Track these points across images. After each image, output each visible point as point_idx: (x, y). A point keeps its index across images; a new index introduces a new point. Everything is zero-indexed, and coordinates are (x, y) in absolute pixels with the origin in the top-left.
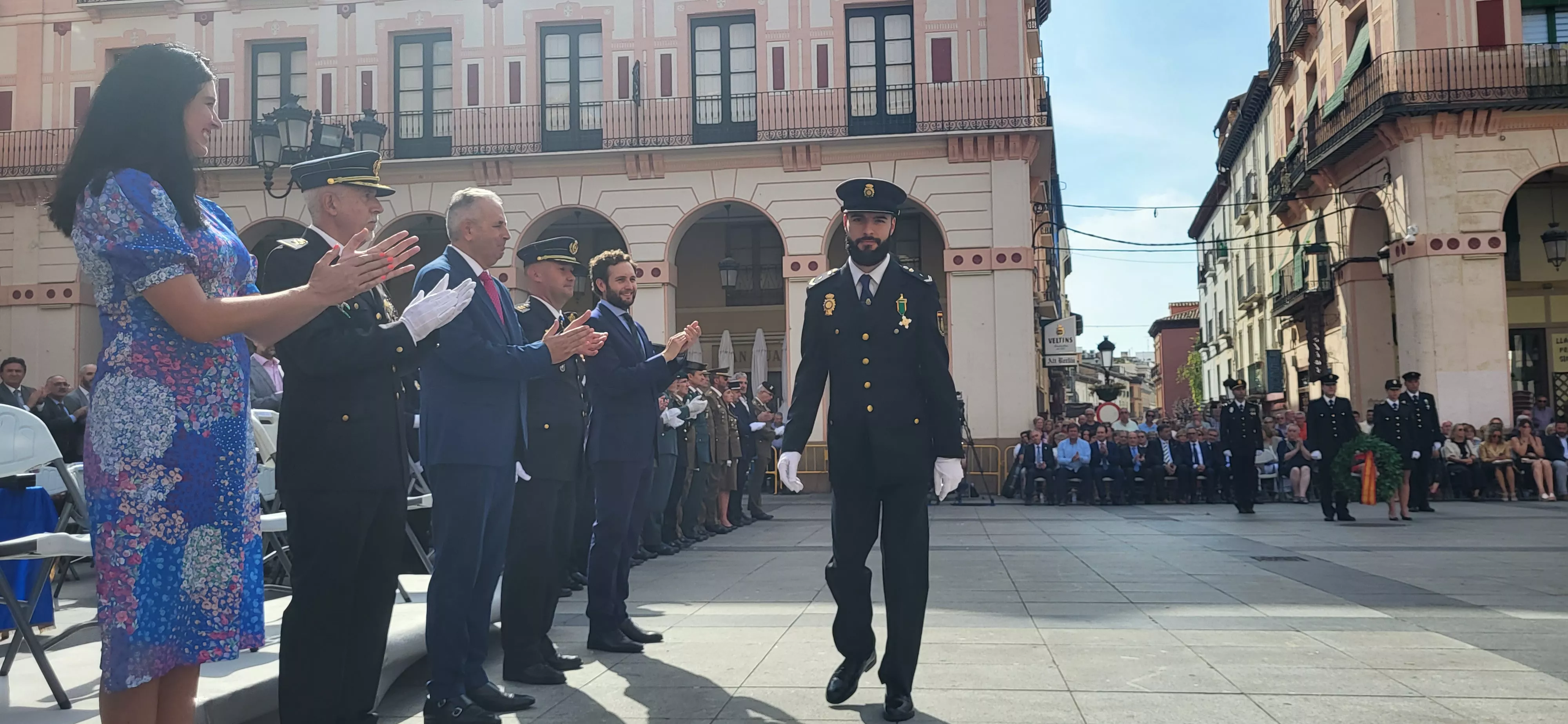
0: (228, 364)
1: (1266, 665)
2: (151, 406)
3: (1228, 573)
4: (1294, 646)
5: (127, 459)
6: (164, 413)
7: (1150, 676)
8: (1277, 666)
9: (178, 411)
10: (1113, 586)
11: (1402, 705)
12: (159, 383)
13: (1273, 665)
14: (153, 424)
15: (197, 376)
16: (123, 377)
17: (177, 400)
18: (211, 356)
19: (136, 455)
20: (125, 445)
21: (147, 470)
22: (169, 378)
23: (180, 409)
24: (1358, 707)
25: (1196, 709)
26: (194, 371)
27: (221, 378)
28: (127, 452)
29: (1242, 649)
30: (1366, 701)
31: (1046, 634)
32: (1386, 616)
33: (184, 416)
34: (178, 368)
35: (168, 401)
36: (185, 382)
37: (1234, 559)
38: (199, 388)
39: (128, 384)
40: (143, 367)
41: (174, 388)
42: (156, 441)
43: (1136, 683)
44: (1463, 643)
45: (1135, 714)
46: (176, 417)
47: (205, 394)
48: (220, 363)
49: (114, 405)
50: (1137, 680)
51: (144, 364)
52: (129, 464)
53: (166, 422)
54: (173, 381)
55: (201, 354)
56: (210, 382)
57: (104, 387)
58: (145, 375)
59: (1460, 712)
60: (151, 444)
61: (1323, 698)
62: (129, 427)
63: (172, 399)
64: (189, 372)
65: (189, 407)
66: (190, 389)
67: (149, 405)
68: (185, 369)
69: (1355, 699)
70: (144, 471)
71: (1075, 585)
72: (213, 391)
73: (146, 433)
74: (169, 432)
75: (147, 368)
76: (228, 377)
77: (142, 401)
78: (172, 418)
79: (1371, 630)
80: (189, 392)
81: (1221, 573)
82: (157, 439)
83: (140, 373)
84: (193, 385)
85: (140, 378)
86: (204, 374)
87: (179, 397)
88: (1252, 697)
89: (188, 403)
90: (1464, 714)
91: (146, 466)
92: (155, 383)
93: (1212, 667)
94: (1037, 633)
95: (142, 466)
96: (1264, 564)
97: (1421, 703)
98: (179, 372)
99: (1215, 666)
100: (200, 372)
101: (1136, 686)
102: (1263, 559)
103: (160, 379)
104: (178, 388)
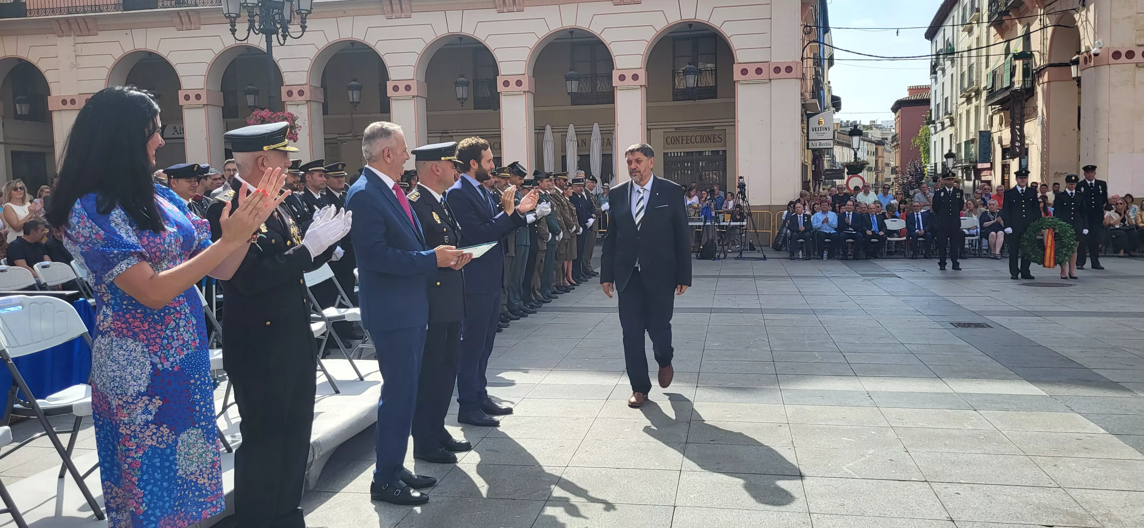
0: (183, 317)
1: (947, 450)
2: (131, 358)
3: (931, 342)
4: (970, 427)
5: (120, 397)
6: (141, 360)
7: (861, 460)
8: (955, 451)
9: (151, 357)
10: (844, 356)
11: (1041, 495)
12: (135, 341)
13: (953, 450)
14: (134, 370)
15: (162, 330)
16: (110, 338)
17: (149, 350)
18: (169, 314)
19: (125, 393)
20: (117, 387)
21: (135, 402)
22: (142, 336)
23: (153, 355)
24: (1009, 498)
25: (890, 498)
26: (159, 328)
27: (179, 327)
28: (118, 392)
29: (932, 430)
30: (1015, 491)
31: (790, 409)
32: (1044, 393)
33: (156, 360)
34: (147, 327)
35: (143, 352)
36: (153, 336)
37: (938, 326)
38: (164, 338)
39: (114, 343)
40: (122, 330)
41: (146, 342)
42: (139, 381)
43: (849, 468)
44: (1097, 427)
45: (846, 504)
46: (151, 361)
47: (170, 341)
48: (177, 318)
49: (106, 358)
50: (851, 464)
51: (123, 329)
52: (121, 399)
53: (143, 366)
54: (145, 337)
55: (162, 314)
56: (172, 332)
57: (98, 345)
58: (124, 336)
59: (1083, 505)
60: (135, 383)
61: (985, 487)
62: (118, 374)
63: (145, 350)
64: (155, 328)
65: (159, 353)
66: (157, 340)
67: (130, 357)
68: (151, 328)
69: (1008, 489)
70: (133, 403)
71: (816, 354)
72: (176, 338)
73: (130, 377)
74: (147, 373)
75: (125, 331)
76: (185, 326)
77: (124, 355)
78: (148, 363)
79: (1031, 410)
80: (157, 343)
81: (927, 342)
82: (140, 379)
83: (120, 335)
84: (160, 337)
85: (120, 338)
86: (166, 328)
87: (151, 348)
88: (933, 484)
89: (158, 350)
90: (1087, 507)
91: (133, 400)
92: (132, 341)
93: (907, 452)
94: (783, 410)
95: (130, 400)
96: (959, 330)
97: (1056, 494)
98: (148, 330)
99: (909, 449)
100: (163, 327)
101: (850, 472)
102: (959, 325)
103: (135, 337)
104: (149, 342)
